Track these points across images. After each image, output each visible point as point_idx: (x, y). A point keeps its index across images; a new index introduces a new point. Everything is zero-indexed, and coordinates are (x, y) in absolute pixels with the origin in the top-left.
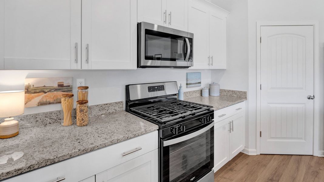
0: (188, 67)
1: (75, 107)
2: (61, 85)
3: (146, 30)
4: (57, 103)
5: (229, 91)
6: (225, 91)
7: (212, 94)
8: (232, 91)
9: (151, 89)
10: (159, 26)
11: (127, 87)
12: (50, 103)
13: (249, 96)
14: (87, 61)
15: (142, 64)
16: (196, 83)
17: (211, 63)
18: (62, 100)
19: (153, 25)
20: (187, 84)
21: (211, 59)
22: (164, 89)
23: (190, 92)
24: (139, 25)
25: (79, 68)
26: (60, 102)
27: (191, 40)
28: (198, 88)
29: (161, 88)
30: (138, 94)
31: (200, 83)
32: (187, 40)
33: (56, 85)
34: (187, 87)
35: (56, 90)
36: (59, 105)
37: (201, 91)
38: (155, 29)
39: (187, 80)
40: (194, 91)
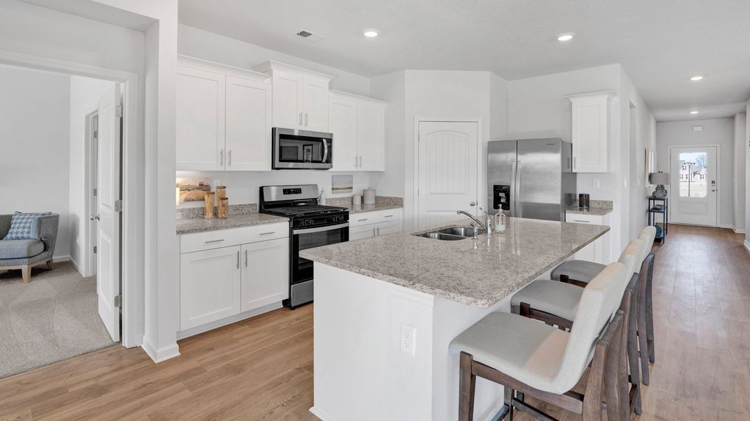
0: (328, 169)
1: (216, 205)
2: (201, 185)
3: (280, 135)
4: (201, 200)
5: (386, 198)
6: (382, 198)
7: (366, 202)
8: (390, 198)
9: (286, 192)
10: (300, 131)
11: (261, 189)
12: (193, 200)
13: (406, 203)
14: (230, 163)
15: (276, 166)
16: (345, 189)
17: (359, 164)
18: (206, 197)
19: (293, 130)
20: (333, 189)
21: (359, 160)
22: (301, 193)
23: (336, 199)
24: (274, 130)
25: (223, 170)
26: (204, 200)
27: (330, 141)
28: (347, 195)
29: (298, 191)
30: (273, 195)
31: (351, 188)
32: (324, 141)
33: (197, 185)
34: (332, 193)
35: (198, 189)
36: (202, 202)
37: (352, 198)
38: (296, 134)
39: (333, 184)
40: (342, 198)
